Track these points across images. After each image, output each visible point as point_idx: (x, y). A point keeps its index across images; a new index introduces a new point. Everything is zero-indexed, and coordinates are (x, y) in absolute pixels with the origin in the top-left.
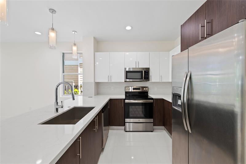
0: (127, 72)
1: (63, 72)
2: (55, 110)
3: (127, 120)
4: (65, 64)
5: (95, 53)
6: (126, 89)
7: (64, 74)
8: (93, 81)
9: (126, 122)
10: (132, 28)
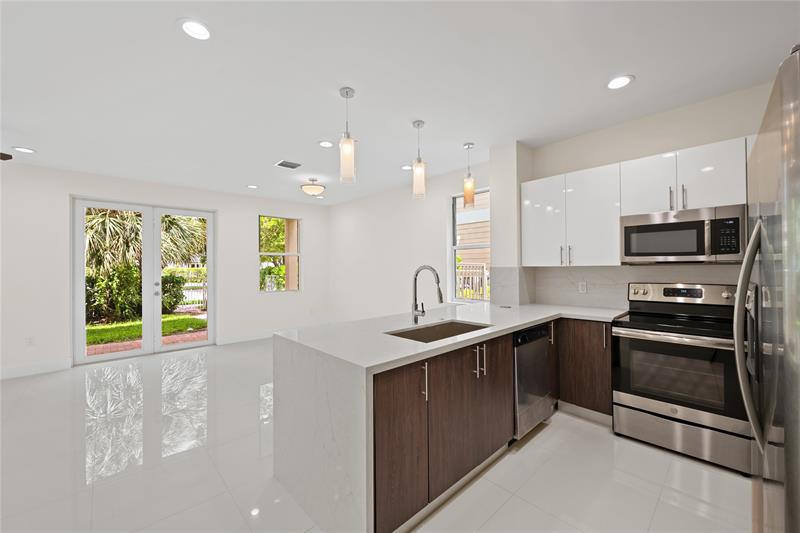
0: (629, 232)
1: (454, 244)
2: (412, 319)
3: (620, 397)
4: (457, 223)
5: (523, 184)
6: (632, 291)
7: (455, 248)
8: (515, 264)
9: (615, 401)
10: (633, 77)
